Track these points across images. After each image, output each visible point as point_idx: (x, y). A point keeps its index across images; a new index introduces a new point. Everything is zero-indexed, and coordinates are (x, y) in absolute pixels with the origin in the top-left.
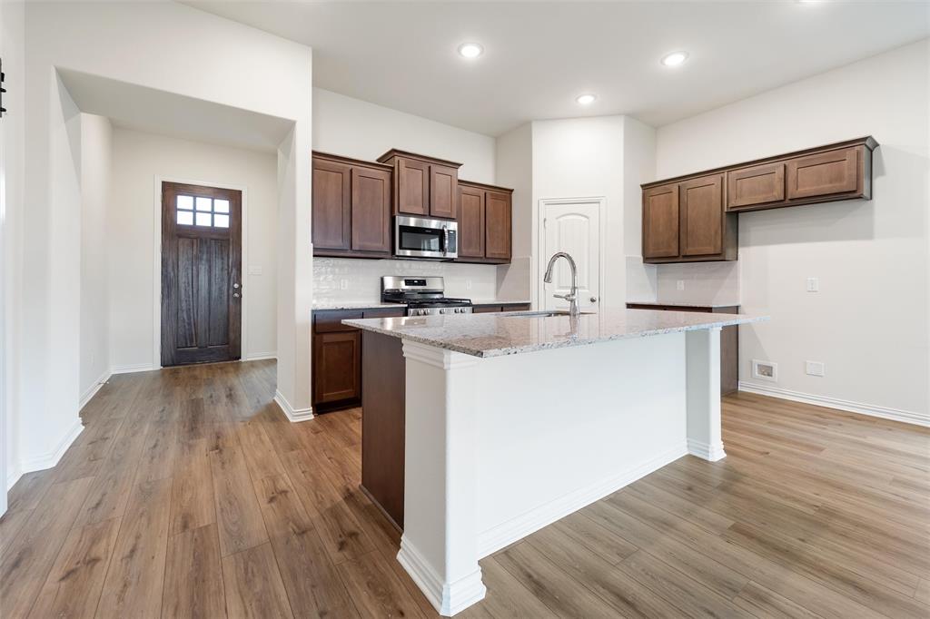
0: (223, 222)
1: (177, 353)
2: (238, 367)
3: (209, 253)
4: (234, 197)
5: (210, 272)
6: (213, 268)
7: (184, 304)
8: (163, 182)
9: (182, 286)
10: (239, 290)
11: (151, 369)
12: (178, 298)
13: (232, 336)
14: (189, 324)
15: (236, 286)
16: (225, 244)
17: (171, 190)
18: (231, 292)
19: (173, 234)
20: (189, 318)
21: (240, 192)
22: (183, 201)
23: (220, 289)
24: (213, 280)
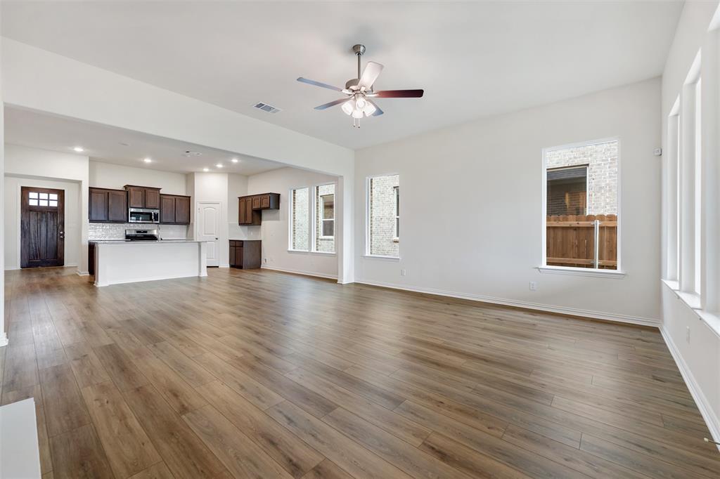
0: (54, 204)
1: (29, 262)
2: (63, 268)
3: (47, 217)
4: (61, 193)
5: (47, 225)
6: (49, 225)
7: (33, 241)
8: (22, 187)
9: (32, 232)
10: (63, 235)
11: (15, 269)
12: (30, 238)
13: (59, 255)
14: (36, 249)
15: (61, 233)
16: (56, 214)
17: (25, 191)
18: (59, 235)
19: (26, 209)
20: (36, 247)
21: (64, 191)
22: (32, 195)
23: (53, 234)
24: (49, 230)
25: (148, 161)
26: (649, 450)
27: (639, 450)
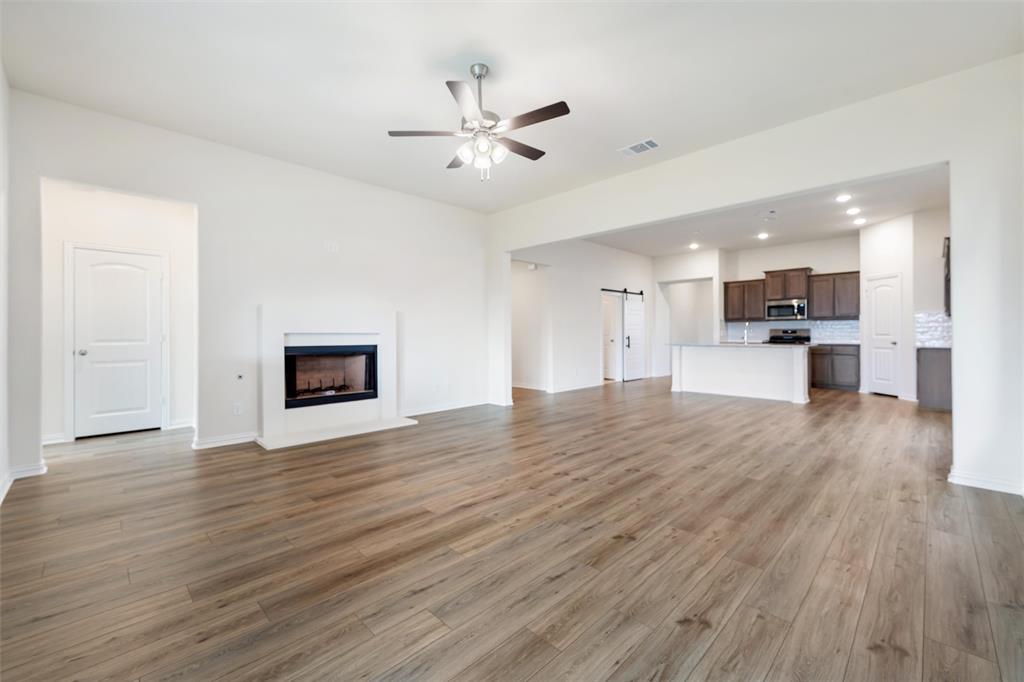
25: (763, 236)
26: (36, 620)
27: (49, 613)
